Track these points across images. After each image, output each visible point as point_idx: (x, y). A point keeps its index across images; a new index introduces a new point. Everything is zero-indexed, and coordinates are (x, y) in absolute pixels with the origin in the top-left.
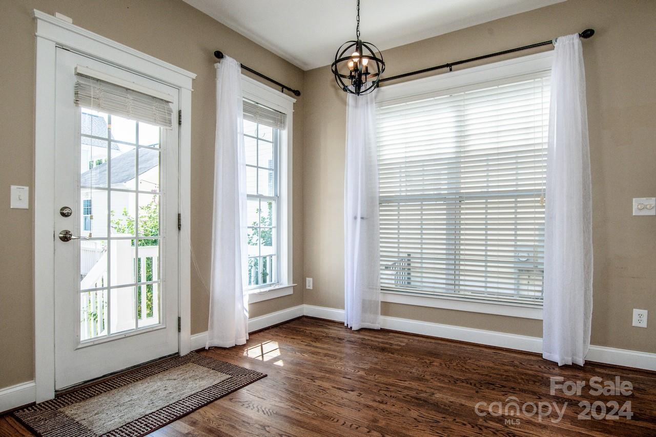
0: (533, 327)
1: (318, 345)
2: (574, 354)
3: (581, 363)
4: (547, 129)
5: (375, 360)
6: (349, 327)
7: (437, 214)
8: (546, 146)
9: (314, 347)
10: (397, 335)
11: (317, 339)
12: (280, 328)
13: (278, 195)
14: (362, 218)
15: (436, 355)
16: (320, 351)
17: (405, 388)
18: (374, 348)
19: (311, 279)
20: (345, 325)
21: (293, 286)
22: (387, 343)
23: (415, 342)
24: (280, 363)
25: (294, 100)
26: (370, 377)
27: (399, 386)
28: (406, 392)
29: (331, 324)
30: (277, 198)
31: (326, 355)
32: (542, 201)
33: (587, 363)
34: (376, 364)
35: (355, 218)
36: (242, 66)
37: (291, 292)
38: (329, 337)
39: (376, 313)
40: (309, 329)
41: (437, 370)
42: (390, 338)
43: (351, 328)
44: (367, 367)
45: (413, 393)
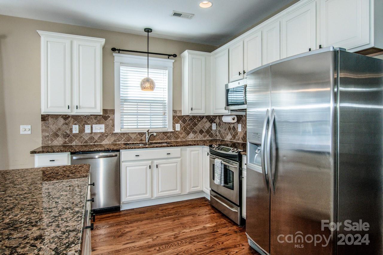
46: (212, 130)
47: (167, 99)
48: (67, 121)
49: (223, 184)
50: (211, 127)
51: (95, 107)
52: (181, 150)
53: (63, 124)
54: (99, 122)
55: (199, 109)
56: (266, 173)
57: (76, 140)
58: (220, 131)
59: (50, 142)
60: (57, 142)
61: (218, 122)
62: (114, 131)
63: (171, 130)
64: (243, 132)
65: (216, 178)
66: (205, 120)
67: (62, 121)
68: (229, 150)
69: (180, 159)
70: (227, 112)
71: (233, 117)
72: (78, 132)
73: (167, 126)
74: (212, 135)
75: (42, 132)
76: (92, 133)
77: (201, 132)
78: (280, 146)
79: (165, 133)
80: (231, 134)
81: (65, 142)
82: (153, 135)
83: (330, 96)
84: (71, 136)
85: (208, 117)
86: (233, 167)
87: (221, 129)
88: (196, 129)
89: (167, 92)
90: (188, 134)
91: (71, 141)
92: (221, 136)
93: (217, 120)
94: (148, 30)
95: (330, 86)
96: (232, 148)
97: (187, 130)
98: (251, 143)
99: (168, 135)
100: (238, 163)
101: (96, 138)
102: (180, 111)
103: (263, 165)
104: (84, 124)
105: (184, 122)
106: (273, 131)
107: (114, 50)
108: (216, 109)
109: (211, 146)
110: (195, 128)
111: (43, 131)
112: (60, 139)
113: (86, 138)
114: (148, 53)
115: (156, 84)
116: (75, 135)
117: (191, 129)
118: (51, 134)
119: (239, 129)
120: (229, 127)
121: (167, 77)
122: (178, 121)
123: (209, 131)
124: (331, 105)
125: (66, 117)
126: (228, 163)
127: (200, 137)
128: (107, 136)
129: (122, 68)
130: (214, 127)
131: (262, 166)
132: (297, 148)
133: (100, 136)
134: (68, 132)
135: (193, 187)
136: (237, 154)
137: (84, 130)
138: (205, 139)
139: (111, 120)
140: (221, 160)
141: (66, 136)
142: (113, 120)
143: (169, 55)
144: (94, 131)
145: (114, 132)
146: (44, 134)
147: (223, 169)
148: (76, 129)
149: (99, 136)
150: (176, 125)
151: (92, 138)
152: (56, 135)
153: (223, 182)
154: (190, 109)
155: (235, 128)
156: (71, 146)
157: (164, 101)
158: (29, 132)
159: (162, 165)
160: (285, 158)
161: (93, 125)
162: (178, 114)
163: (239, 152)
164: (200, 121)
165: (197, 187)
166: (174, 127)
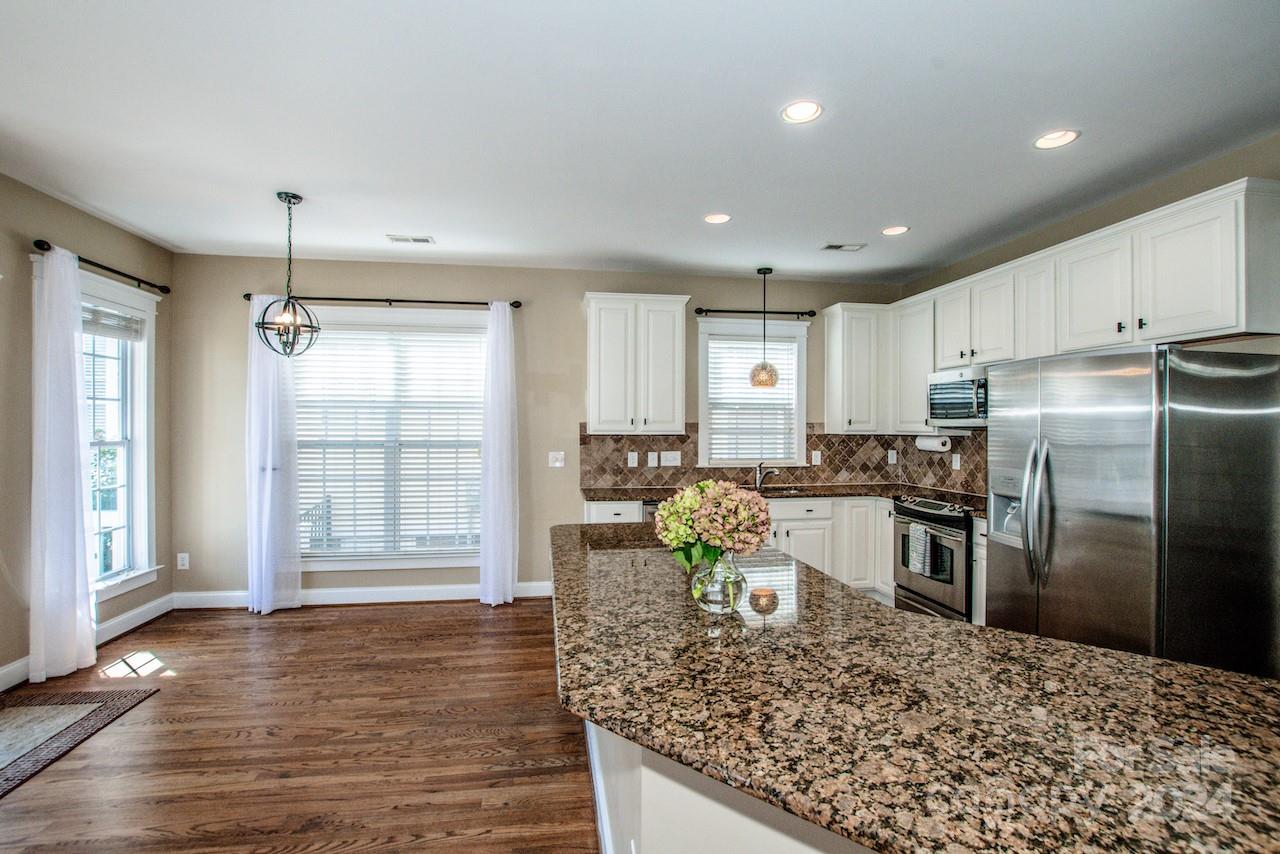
0: (470, 574)
1: (215, 641)
2: (505, 594)
3: (510, 601)
4: (483, 383)
5: (304, 642)
6: (255, 612)
7: (373, 463)
8: (482, 400)
9: (211, 645)
10: (326, 609)
11: (211, 636)
12: (141, 633)
13: (129, 437)
14: (274, 469)
15: (375, 622)
16: (222, 647)
17: (345, 659)
18: (296, 629)
19: (186, 555)
20: (250, 610)
21: (157, 570)
22: (313, 621)
23: (349, 614)
24: (170, 673)
25: (159, 299)
26: (302, 660)
27: (337, 659)
28: (347, 662)
29: (223, 613)
30: (128, 442)
31: (235, 650)
32: (479, 452)
33: (515, 599)
34: (305, 645)
35: (263, 469)
36: (81, 259)
37: (154, 578)
38: (228, 630)
39: (296, 587)
40: (192, 626)
41: (376, 635)
42: (316, 616)
43: (259, 612)
44: (295, 650)
45: (355, 662)
46: (887, 463)
47: (794, 402)
48: (620, 445)
49: (928, 574)
50: (885, 457)
51: (674, 421)
52: (833, 504)
53: (613, 451)
54: (671, 448)
55: (864, 422)
56: (1031, 548)
57: (633, 480)
58: (905, 468)
59: (592, 482)
60: (602, 483)
61: (901, 448)
62: (697, 463)
63: (804, 463)
64: (965, 470)
65: (912, 562)
66: (872, 443)
67: (611, 445)
68: (943, 507)
69: (830, 522)
70: (929, 430)
71: (942, 440)
72: (636, 465)
73: (796, 456)
74: (886, 476)
75: (581, 464)
76: (659, 467)
77: (865, 468)
78: (1059, 502)
79: (791, 470)
80: (935, 475)
81: (616, 484)
82: (772, 472)
83: (1151, 384)
84: (625, 471)
85: (879, 438)
86: (952, 539)
87: (908, 464)
88: (855, 461)
89: (794, 386)
90: (837, 471)
91: (625, 481)
92: (910, 478)
93: (899, 443)
94: (765, 271)
95: (1151, 363)
96: (949, 505)
97: (833, 465)
98: (997, 495)
99: (798, 473)
100: (964, 532)
101: (666, 477)
102: (822, 425)
103: (1025, 535)
104: (647, 452)
105: (829, 445)
106: (1045, 477)
107: (699, 311)
108: (901, 422)
109: (896, 498)
110: (851, 460)
111: (582, 462)
112: (608, 477)
113: (650, 477)
114: (765, 312)
115: (780, 372)
116: (632, 471)
117: (844, 461)
118: (595, 466)
119: (954, 463)
120: (931, 458)
121: (795, 357)
122: (818, 446)
123: (881, 467)
124: (1153, 408)
125: (617, 439)
126: (940, 532)
127: (862, 479)
128: (684, 474)
129: (712, 344)
130: (892, 457)
131: (1022, 537)
132: (1090, 506)
133: (673, 474)
134: (621, 464)
135: (856, 580)
136: (962, 515)
137: (646, 462)
138: (873, 483)
139: (692, 442)
140: (925, 527)
141: (618, 471)
142: (696, 444)
143: (802, 314)
144: (662, 464)
145: (697, 466)
146: (583, 468)
147: (928, 545)
148: (633, 459)
149: (671, 472)
150: (814, 453)
151: (659, 477)
152: (602, 470)
153: (928, 569)
154: (846, 421)
155: (943, 462)
156: (625, 490)
157: (789, 404)
158: (562, 464)
159: (797, 532)
160: (1068, 523)
161: (662, 453)
162: (818, 432)
163: (967, 513)
164: (862, 445)
165: (865, 579)
166: (809, 459)
